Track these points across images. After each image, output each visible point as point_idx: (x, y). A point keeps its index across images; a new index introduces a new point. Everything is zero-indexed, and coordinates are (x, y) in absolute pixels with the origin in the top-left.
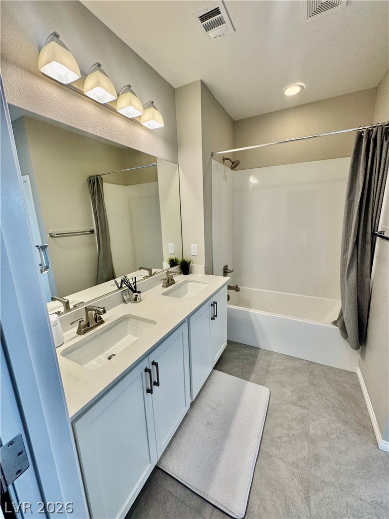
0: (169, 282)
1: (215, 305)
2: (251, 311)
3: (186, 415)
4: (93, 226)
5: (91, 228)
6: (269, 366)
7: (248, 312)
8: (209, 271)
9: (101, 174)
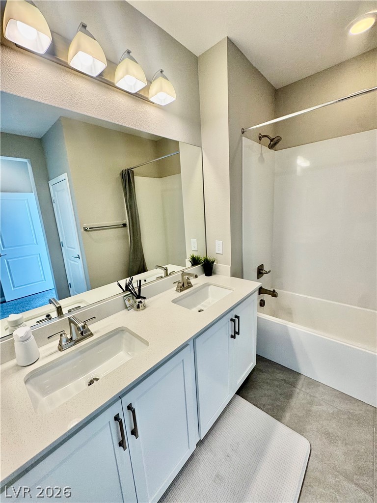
0: (184, 285)
1: (237, 320)
2: (290, 325)
3: (193, 456)
4: (126, 220)
5: (124, 222)
6: (311, 403)
7: (285, 327)
8: (238, 273)
9: (132, 167)
